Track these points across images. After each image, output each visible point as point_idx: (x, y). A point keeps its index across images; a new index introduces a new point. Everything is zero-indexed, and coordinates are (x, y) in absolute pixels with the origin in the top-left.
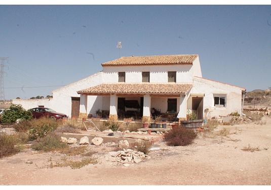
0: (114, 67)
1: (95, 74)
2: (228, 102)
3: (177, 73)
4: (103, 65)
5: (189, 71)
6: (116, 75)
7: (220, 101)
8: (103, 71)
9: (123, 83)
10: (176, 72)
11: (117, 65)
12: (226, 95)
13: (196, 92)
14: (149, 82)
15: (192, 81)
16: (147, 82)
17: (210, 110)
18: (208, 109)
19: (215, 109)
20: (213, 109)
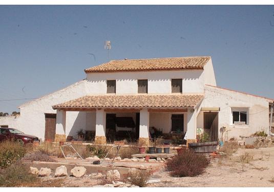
1: (76, 84)
2: (251, 118)
3: (184, 81)
4: (87, 72)
5: (198, 78)
7: (240, 116)
8: (86, 79)
9: (113, 94)
10: (182, 79)
11: (105, 71)
12: (248, 108)
13: (208, 105)
14: (147, 92)
15: (203, 91)
16: (144, 93)
17: (227, 129)
18: (224, 128)
19: (234, 127)
20: (232, 127)
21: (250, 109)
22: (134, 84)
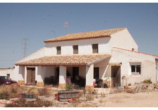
0: (52, 43)
1: (41, 49)
2: (142, 70)
4: (45, 42)
5: (108, 43)
6: (55, 49)
7: (136, 68)
8: (46, 46)
10: (98, 44)
11: (55, 41)
12: (140, 63)
15: (111, 52)
16: (77, 54)
17: (126, 77)
18: (124, 76)
19: (131, 76)
20: (130, 76)
21: (142, 63)
22: (71, 48)
